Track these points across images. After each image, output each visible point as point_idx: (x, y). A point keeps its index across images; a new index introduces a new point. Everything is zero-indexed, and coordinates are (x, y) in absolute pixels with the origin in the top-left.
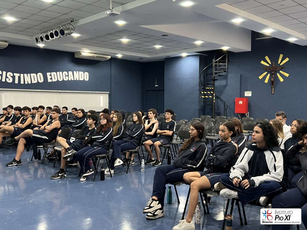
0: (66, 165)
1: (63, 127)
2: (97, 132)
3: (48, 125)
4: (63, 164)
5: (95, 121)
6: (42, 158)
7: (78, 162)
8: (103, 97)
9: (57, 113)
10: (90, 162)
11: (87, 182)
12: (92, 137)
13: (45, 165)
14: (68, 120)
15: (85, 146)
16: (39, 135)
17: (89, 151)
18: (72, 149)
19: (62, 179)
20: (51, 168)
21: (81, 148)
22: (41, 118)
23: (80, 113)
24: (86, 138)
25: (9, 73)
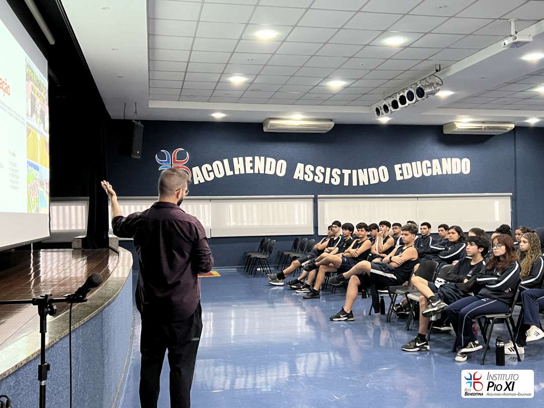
0: (429, 328)
1: (423, 259)
2: (486, 270)
3: (396, 254)
4: (423, 326)
5: (483, 249)
6: (386, 312)
7: (451, 324)
8: (500, 204)
9: (412, 233)
11: (470, 364)
12: (478, 280)
13: (393, 325)
14: (431, 247)
15: (463, 296)
16: (381, 272)
18: (438, 300)
19: (423, 352)
20: (403, 331)
21: (456, 298)
22: (384, 242)
23: (453, 233)
24: (466, 281)
25: (335, 170)
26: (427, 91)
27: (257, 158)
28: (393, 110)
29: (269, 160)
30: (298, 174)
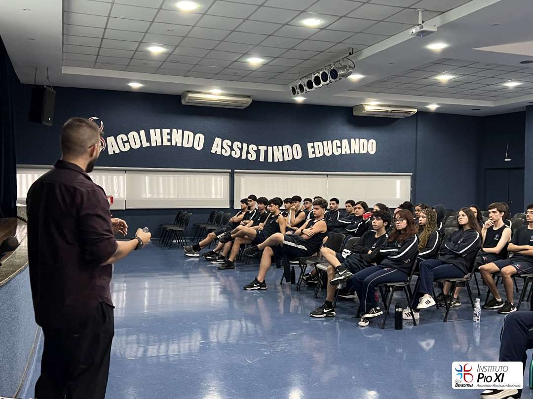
0: (335, 296)
1: (331, 232)
2: (389, 243)
3: (308, 227)
4: (330, 294)
5: (387, 223)
6: (297, 282)
7: (355, 293)
8: (401, 182)
9: (322, 208)
10: (376, 295)
11: (371, 329)
12: (381, 251)
13: (302, 294)
14: (339, 220)
15: (367, 266)
16: (293, 244)
17: (373, 275)
18: (345, 270)
19: (329, 318)
20: (312, 298)
21: (361, 268)
22: (296, 216)
23: (359, 208)
24: (370, 252)
25: (251, 146)
26: (340, 73)
27: (174, 131)
28: (308, 90)
29: (186, 133)
30: (216, 149)
